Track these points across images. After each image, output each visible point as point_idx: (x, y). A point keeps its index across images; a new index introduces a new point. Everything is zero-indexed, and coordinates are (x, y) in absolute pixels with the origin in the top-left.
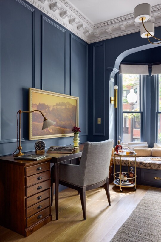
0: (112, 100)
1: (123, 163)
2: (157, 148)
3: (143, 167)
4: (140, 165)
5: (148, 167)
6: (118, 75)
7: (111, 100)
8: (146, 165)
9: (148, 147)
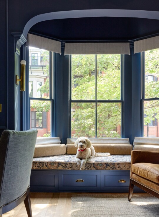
0: (18, 80)
1: (35, 166)
2: (71, 143)
3: (63, 169)
4: (59, 166)
5: (69, 168)
6: (24, 48)
7: (16, 80)
8: (67, 165)
9: (61, 143)
